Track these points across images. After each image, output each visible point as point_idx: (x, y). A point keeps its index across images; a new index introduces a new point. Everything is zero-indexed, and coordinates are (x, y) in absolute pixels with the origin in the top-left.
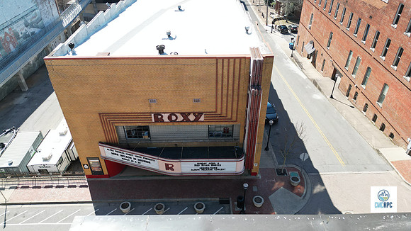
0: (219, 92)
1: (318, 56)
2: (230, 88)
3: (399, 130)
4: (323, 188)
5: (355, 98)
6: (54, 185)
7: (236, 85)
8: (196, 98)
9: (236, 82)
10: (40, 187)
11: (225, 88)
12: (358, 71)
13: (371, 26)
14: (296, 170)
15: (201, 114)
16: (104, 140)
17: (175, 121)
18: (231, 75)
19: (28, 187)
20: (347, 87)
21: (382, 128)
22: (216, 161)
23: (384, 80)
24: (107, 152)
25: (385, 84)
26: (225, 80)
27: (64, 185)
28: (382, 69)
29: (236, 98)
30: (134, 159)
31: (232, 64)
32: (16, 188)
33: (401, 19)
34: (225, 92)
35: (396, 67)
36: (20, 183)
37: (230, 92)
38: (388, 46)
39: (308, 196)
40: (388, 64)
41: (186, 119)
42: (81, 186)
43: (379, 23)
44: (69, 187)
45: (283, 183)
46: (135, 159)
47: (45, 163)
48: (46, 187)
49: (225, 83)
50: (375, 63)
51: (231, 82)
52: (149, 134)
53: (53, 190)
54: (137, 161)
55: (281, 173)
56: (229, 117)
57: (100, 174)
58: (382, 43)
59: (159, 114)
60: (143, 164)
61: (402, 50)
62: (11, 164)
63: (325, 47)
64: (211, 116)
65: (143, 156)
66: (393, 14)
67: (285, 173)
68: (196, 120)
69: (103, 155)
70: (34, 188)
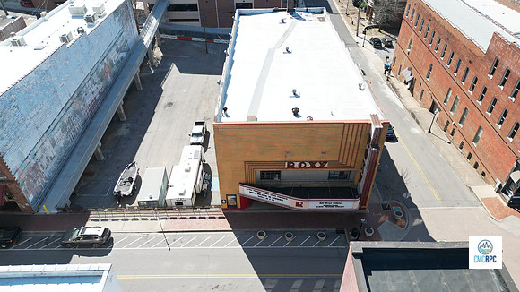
0: (343, 147)
1: (417, 84)
2: (353, 143)
3: (490, 170)
4: (421, 221)
5: (452, 135)
7: (357, 142)
9: (358, 140)
10: (186, 218)
11: (348, 145)
12: (456, 109)
13: (470, 70)
14: (399, 205)
15: (326, 163)
16: (243, 181)
17: (303, 168)
18: (354, 134)
19: (176, 218)
20: (446, 123)
21: (476, 166)
22: (337, 200)
23: (479, 124)
25: (480, 128)
26: (349, 139)
27: (205, 216)
28: (478, 113)
31: (356, 127)
32: (167, 219)
33: (496, 72)
35: (490, 114)
36: (168, 215)
37: (352, 147)
38: (484, 93)
39: (409, 228)
40: (483, 109)
41: (313, 166)
42: (219, 218)
43: (477, 70)
44: (210, 218)
45: (387, 217)
46: (270, 197)
47: (182, 197)
48: (190, 218)
50: (472, 105)
52: (279, 177)
53: (198, 220)
54: (271, 199)
55: (386, 208)
56: (348, 165)
57: (235, 207)
59: (292, 162)
61: (496, 100)
62: (151, 198)
64: (333, 164)
65: (278, 195)
67: (389, 208)
68: (321, 167)
69: (241, 192)
70: (181, 219)
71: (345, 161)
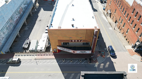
0: (87, 36)
1: (112, 15)
3: (130, 41)
4: (109, 56)
5: (121, 30)
7: (91, 35)
8: (81, 37)
12: (122, 23)
14: (104, 51)
15: (82, 40)
16: (58, 45)
18: (90, 33)
20: (119, 26)
23: (128, 27)
24: (59, 48)
25: (128, 29)
28: (128, 24)
30: (66, 50)
31: (90, 30)
33: (134, 12)
34: (88, 36)
38: (130, 18)
39: (106, 58)
40: (130, 23)
41: (78, 41)
44: (49, 55)
45: (100, 55)
47: (41, 49)
50: (127, 22)
52: (69, 44)
55: (100, 52)
61: (133, 21)
62: (33, 49)
63: (114, 13)
66: (132, 10)
68: (80, 41)
69: (58, 48)
70: (41, 55)
71: (87, 40)
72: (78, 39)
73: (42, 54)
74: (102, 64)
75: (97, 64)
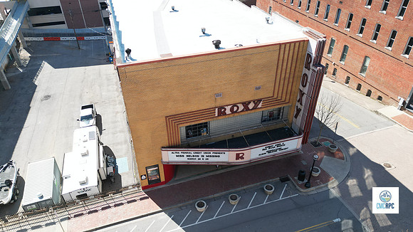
2: (288, 71)
3: (387, 92)
4: (355, 149)
6: (111, 205)
7: (293, 68)
8: (258, 85)
9: (294, 65)
10: (96, 211)
11: (284, 72)
12: (334, 50)
13: (342, 9)
15: (259, 101)
16: (166, 144)
17: (236, 112)
19: (82, 214)
22: (280, 142)
23: (364, 54)
26: (285, 64)
27: (123, 202)
29: (291, 80)
31: (292, 48)
32: (69, 218)
33: (373, 0)
35: (375, 41)
36: (70, 213)
40: (366, 39)
41: (246, 108)
42: (141, 199)
43: (351, 6)
44: (128, 202)
45: (323, 153)
46: (203, 156)
47: (84, 186)
48: (103, 209)
49: (284, 67)
50: (352, 40)
51: (289, 65)
53: (113, 210)
54: (205, 157)
56: (283, 99)
57: (158, 182)
58: (356, 23)
59: (222, 107)
60: (211, 159)
62: (42, 197)
64: (268, 101)
65: (212, 152)
68: (255, 107)
69: (164, 160)
70: (89, 213)
71: (280, 95)
72: (246, 99)
73: (92, 208)
74: (352, 183)
75: (333, 187)
